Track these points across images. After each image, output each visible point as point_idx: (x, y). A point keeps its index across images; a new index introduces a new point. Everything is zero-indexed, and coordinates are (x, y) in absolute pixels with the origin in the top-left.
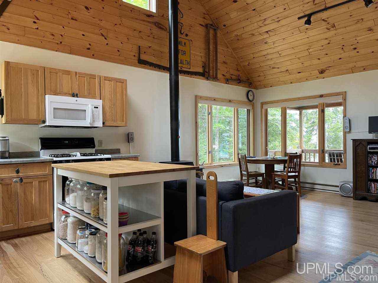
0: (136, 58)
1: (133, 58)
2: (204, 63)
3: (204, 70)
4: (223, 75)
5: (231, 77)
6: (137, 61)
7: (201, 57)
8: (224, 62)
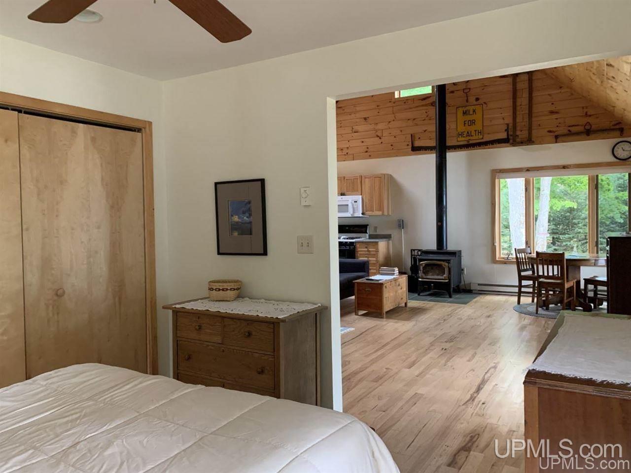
0: (410, 146)
1: (406, 147)
2: (508, 125)
3: (508, 135)
4: (550, 132)
5: (569, 131)
6: (410, 150)
7: (503, 119)
8: (552, 112)
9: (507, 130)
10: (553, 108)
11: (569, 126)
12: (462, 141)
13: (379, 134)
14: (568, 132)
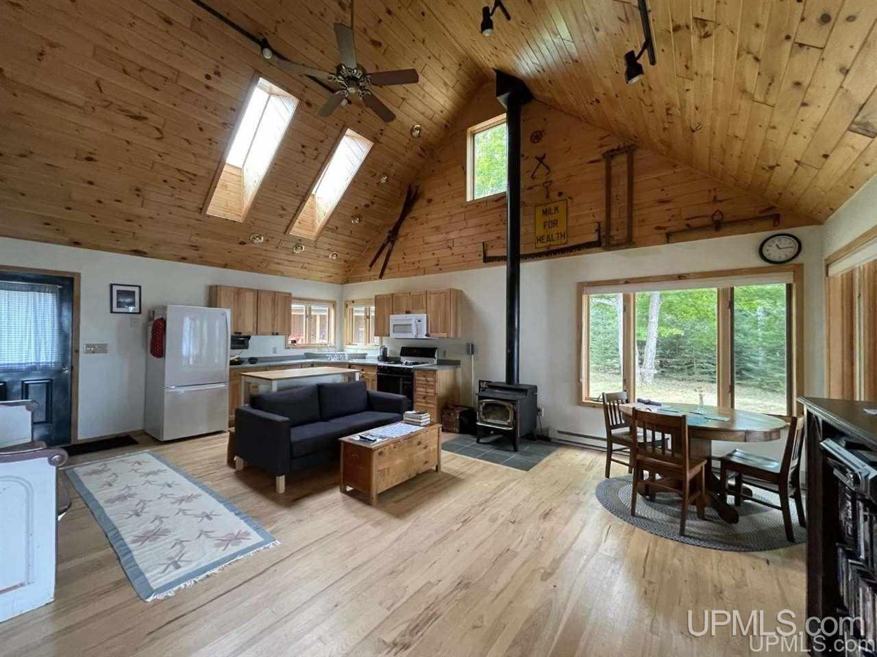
1: (478, 258)
2: (599, 224)
3: (599, 236)
4: (659, 228)
5: (688, 225)
6: (482, 261)
7: (594, 216)
8: (662, 202)
9: (598, 231)
10: (663, 196)
11: (688, 219)
12: (542, 247)
13: (451, 245)
14: (686, 228)
